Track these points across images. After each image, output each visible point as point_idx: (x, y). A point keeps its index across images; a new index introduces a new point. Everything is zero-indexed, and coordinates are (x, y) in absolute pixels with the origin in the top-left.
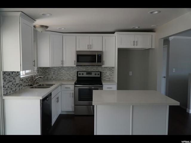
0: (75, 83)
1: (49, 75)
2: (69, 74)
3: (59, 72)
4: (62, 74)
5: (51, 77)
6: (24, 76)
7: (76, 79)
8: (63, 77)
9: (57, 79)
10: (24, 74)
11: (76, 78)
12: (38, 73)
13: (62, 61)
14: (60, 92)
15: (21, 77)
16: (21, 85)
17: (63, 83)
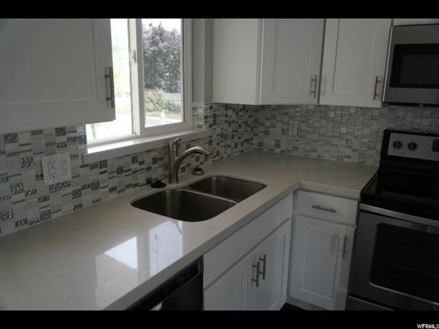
0: (362, 193)
1: (267, 133)
2: (347, 140)
3: (303, 126)
4: (316, 137)
5: (273, 143)
6: (138, 142)
7: (378, 165)
8: (320, 149)
9: (294, 153)
10: (138, 133)
11: (378, 159)
12: (211, 126)
13: (318, 81)
14: (289, 222)
15: (90, 151)
16: (95, 186)
17: (307, 184)
